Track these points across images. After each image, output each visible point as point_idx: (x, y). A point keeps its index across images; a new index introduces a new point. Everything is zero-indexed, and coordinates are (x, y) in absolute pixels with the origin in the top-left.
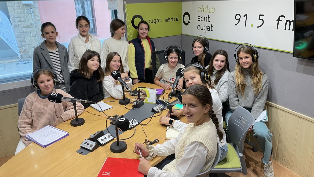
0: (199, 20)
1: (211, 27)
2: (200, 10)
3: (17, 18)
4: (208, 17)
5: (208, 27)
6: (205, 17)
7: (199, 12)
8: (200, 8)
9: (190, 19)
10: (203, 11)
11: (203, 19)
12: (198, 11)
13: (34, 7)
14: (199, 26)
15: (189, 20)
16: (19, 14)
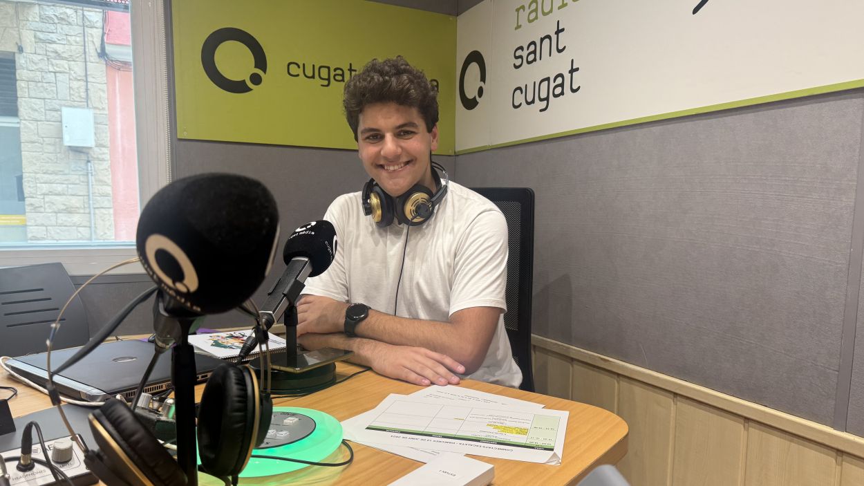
0: (518, 62)
1: (572, 71)
2: (524, 15)
3: (43, 185)
4: (558, 32)
5: (555, 81)
6: (542, 40)
7: (518, 27)
8: (523, 7)
9: (483, 79)
10: (533, 16)
11: (534, 52)
12: (516, 25)
13: (99, 159)
14: (518, 91)
15: (481, 81)
16: (51, 174)
